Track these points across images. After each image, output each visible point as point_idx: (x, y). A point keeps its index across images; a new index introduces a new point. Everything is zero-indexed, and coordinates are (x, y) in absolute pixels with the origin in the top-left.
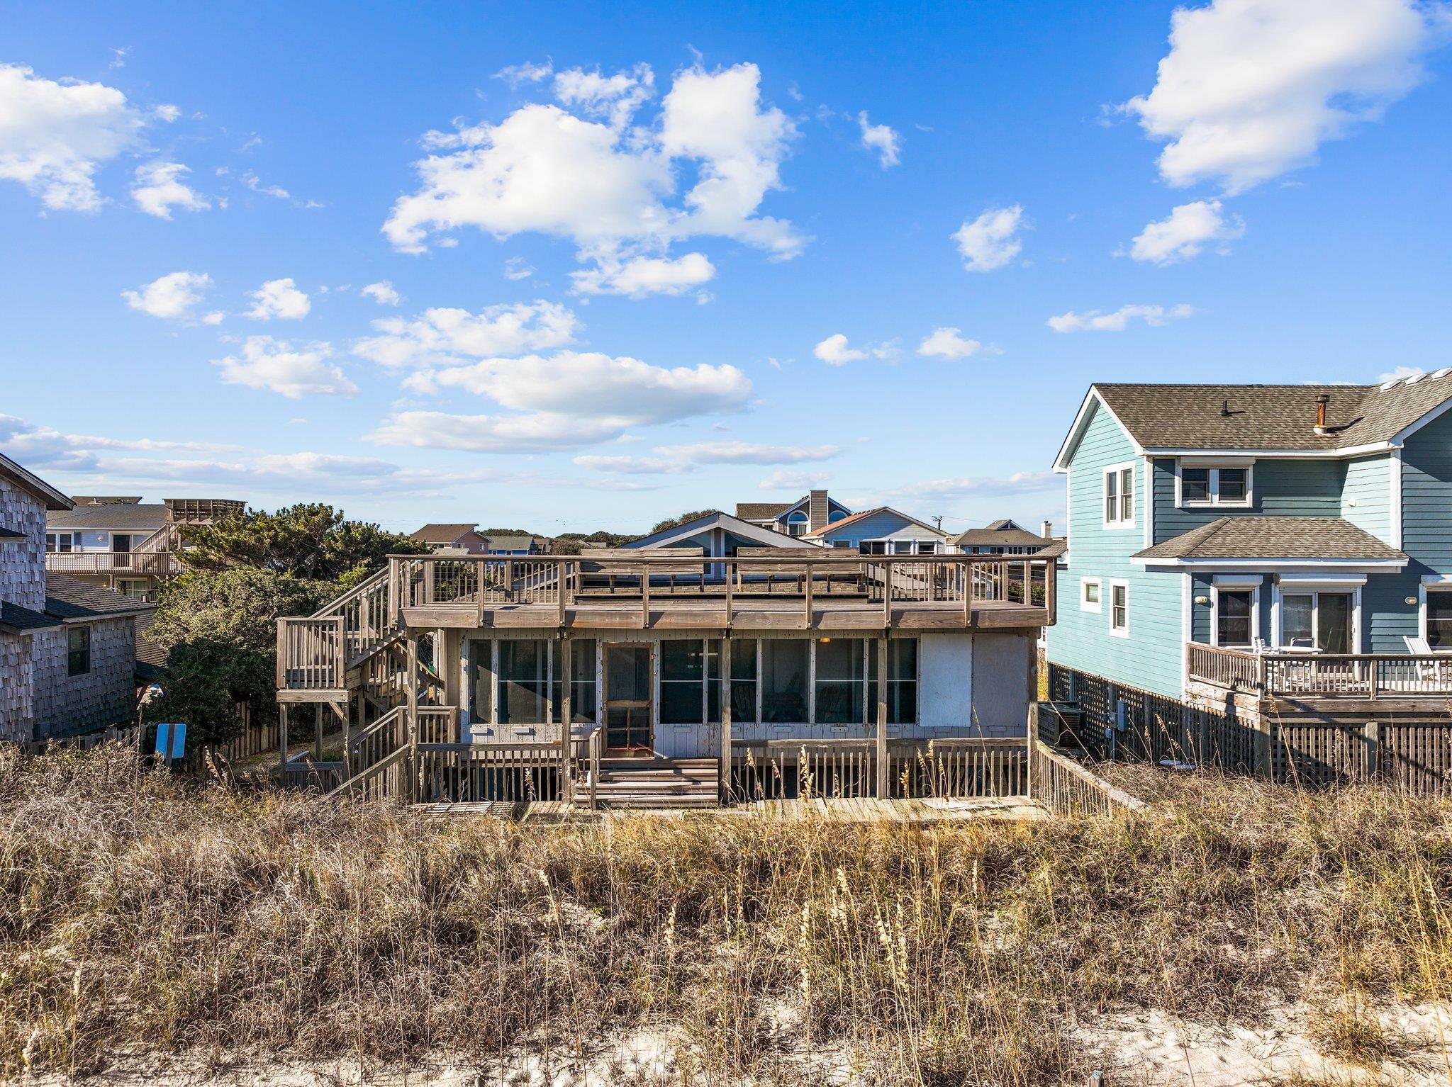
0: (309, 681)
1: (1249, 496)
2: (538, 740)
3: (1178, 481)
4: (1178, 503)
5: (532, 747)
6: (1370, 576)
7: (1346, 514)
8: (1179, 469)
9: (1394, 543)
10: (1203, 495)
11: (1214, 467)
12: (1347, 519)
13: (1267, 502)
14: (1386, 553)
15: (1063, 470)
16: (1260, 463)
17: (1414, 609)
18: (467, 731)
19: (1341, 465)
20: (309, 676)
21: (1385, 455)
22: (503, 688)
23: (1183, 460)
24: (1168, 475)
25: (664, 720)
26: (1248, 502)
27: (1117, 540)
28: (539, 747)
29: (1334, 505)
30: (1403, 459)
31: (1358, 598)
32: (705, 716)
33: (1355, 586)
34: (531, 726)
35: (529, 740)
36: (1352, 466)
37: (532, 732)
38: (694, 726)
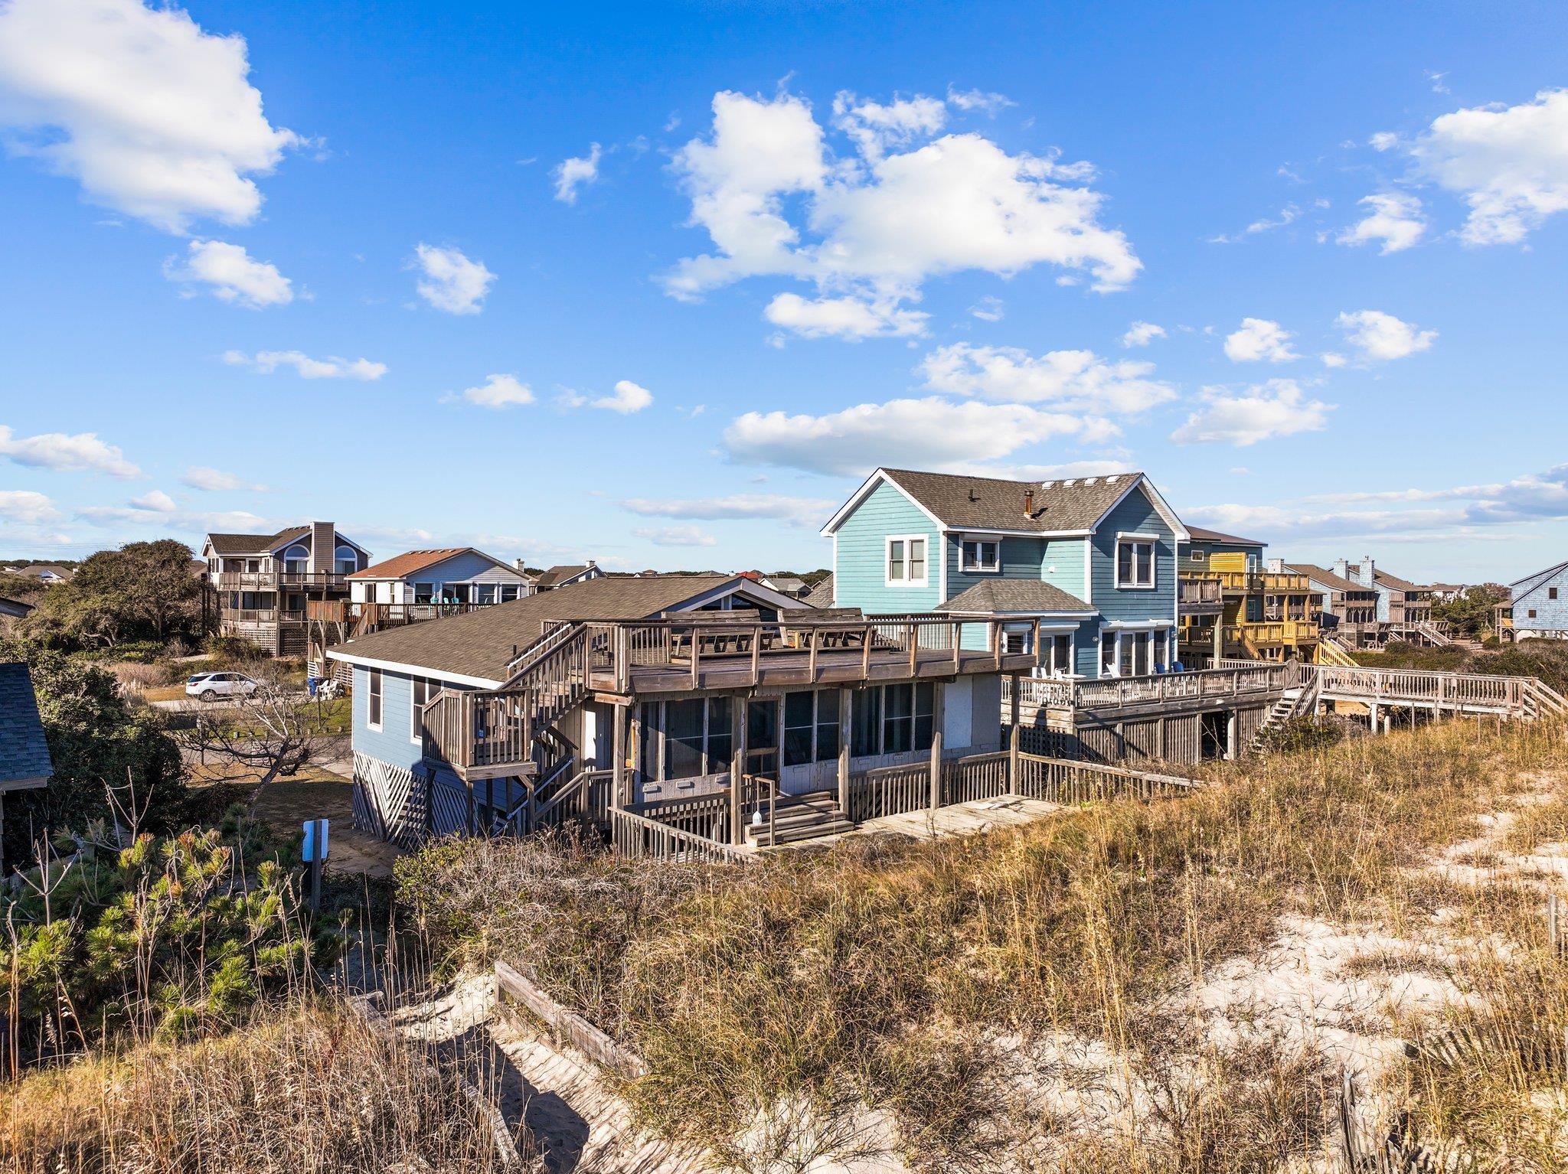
0: (495, 756)
1: (997, 564)
2: (697, 792)
3: (960, 551)
4: (960, 569)
5: (691, 800)
6: (1082, 623)
7: (1045, 578)
8: (961, 543)
9: (1087, 600)
10: (973, 564)
11: (979, 541)
12: (1047, 581)
13: (1007, 567)
14: (1083, 607)
15: (831, 534)
16: (1006, 538)
17: (1095, 645)
18: (640, 789)
19: (1043, 542)
20: (495, 750)
21: (1082, 538)
22: (668, 745)
23: (966, 536)
24: (955, 546)
25: (787, 763)
26: (996, 569)
27: (904, 595)
28: (697, 799)
29: (1036, 571)
30: (1092, 542)
31: (1072, 639)
32: (814, 756)
33: (1069, 630)
34: (692, 779)
35: (689, 793)
36: (1050, 544)
37: (692, 785)
38: (807, 765)
